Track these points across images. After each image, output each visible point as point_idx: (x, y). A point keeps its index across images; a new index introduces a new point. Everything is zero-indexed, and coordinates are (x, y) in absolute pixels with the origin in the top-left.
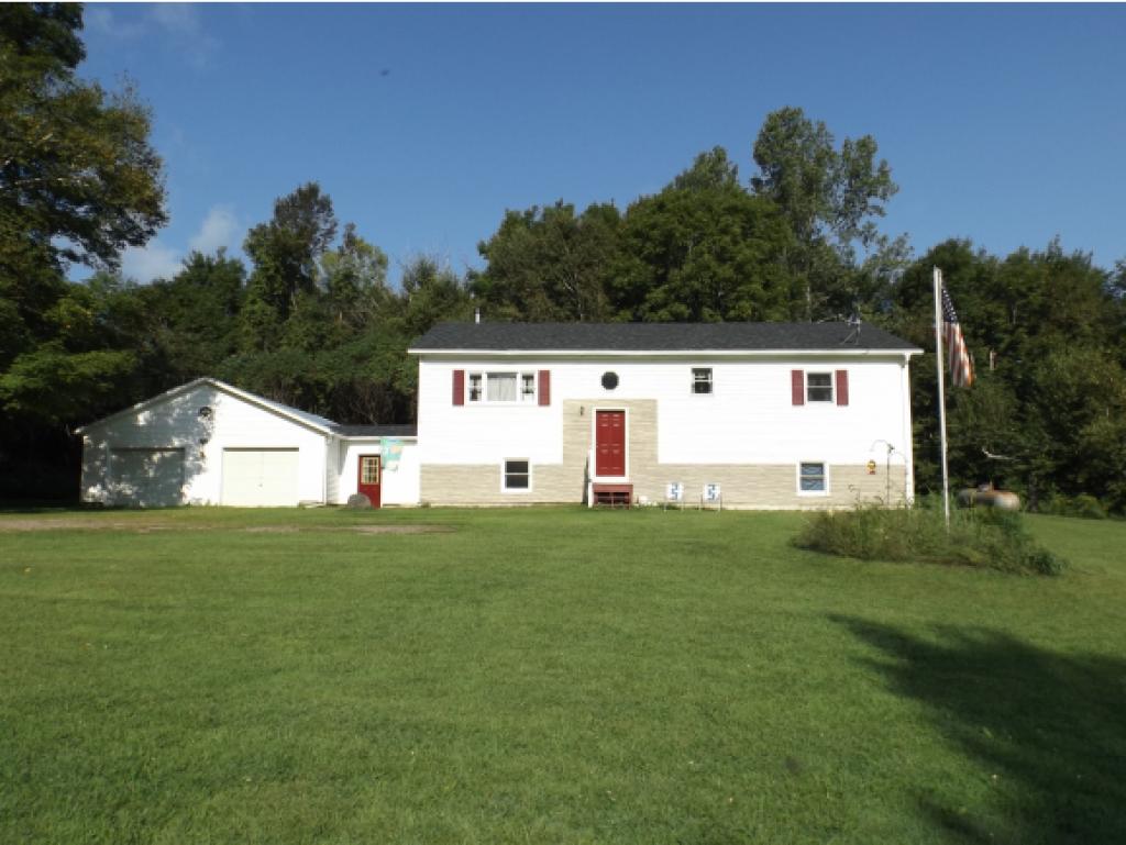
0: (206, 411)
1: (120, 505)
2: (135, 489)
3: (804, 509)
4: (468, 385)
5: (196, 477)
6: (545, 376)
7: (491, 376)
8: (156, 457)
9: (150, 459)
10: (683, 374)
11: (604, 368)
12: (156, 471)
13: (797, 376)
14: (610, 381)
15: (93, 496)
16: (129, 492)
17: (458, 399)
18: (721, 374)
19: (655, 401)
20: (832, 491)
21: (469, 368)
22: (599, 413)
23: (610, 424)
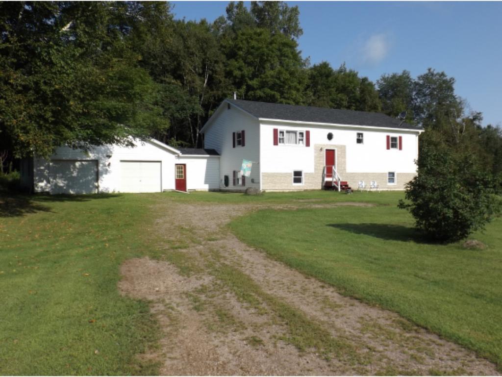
2: (66, 182)
3: (389, 190)
4: (280, 136)
6: (308, 133)
7: (288, 132)
10: (353, 135)
11: (327, 131)
13: (388, 137)
14: (330, 137)
15: (42, 187)
17: (276, 143)
18: (366, 135)
19: (345, 147)
20: (397, 183)
21: (280, 128)
22: (327, 150)
23: (330, 156)
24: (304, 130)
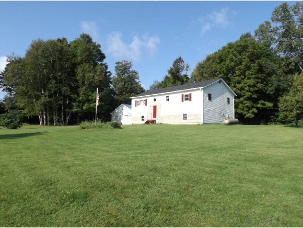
0: (123, 109)
3: (183, 124)
4: (137, 103)
5: (122, 120)
6: (146, 100)
7: (140, 101)
9: (118, 117)
11: (153, 98)
13: (183, 95)
14: (155, 100)
17: (136, 106)
19: (161, 103)
20: (188, 120)
21: (138, 100)
22: (153, 106)
23: (155, 108)
24: (144, 99)
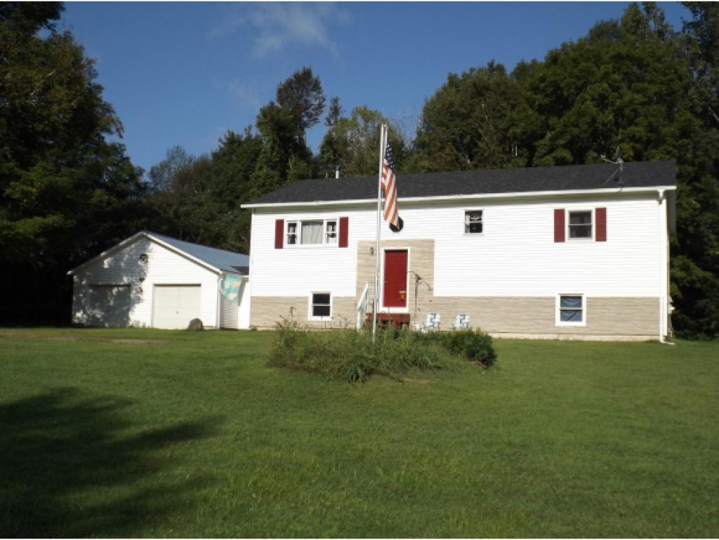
0: (144, 257)
1: (94, 324)
2: (103, 313)
3: (562, 338)
4: (287, 231)
5: (137, 305)
6: (344, 222)
7: (305, 223)
8: (115, 291)
9: (112, 292)
10: (456, 217)
12: (115, 302)
13: (559, 215)
15: (78, 318)
16: (99, 316)
17: (279, 244)
18: (490, 215)
19: (432, 242)
20: (587, 322)
22: (387, 252)
23: (396, 262)
